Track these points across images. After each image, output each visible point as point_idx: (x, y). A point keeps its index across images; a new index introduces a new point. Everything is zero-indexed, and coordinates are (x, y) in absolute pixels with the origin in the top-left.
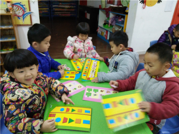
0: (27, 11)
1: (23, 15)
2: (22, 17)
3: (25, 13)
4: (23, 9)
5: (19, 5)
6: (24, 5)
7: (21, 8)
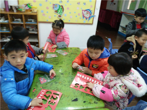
0: (92, 15)
1: (90, 17)
2: (88, 18)
3: (91, 16)
4: (90, 13)
5: (88, 11)
6: (92, 11)
7: (89, 13)
